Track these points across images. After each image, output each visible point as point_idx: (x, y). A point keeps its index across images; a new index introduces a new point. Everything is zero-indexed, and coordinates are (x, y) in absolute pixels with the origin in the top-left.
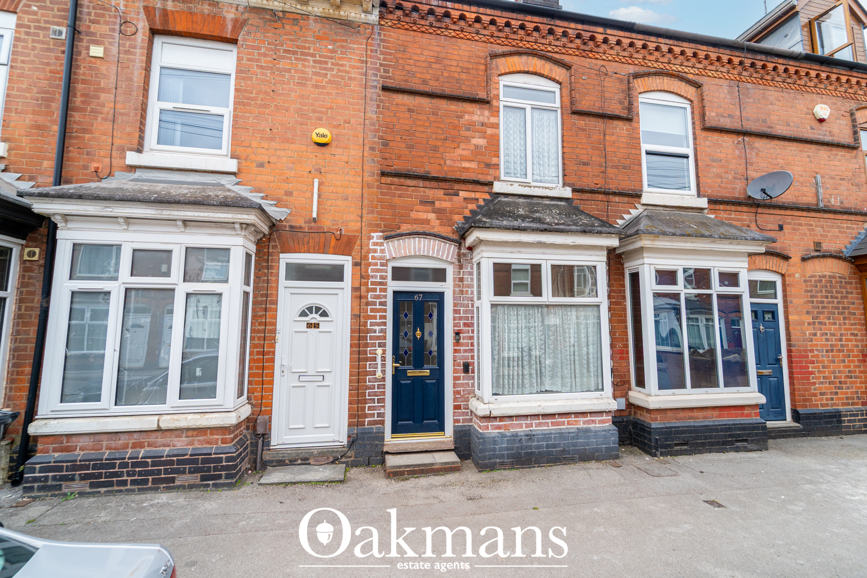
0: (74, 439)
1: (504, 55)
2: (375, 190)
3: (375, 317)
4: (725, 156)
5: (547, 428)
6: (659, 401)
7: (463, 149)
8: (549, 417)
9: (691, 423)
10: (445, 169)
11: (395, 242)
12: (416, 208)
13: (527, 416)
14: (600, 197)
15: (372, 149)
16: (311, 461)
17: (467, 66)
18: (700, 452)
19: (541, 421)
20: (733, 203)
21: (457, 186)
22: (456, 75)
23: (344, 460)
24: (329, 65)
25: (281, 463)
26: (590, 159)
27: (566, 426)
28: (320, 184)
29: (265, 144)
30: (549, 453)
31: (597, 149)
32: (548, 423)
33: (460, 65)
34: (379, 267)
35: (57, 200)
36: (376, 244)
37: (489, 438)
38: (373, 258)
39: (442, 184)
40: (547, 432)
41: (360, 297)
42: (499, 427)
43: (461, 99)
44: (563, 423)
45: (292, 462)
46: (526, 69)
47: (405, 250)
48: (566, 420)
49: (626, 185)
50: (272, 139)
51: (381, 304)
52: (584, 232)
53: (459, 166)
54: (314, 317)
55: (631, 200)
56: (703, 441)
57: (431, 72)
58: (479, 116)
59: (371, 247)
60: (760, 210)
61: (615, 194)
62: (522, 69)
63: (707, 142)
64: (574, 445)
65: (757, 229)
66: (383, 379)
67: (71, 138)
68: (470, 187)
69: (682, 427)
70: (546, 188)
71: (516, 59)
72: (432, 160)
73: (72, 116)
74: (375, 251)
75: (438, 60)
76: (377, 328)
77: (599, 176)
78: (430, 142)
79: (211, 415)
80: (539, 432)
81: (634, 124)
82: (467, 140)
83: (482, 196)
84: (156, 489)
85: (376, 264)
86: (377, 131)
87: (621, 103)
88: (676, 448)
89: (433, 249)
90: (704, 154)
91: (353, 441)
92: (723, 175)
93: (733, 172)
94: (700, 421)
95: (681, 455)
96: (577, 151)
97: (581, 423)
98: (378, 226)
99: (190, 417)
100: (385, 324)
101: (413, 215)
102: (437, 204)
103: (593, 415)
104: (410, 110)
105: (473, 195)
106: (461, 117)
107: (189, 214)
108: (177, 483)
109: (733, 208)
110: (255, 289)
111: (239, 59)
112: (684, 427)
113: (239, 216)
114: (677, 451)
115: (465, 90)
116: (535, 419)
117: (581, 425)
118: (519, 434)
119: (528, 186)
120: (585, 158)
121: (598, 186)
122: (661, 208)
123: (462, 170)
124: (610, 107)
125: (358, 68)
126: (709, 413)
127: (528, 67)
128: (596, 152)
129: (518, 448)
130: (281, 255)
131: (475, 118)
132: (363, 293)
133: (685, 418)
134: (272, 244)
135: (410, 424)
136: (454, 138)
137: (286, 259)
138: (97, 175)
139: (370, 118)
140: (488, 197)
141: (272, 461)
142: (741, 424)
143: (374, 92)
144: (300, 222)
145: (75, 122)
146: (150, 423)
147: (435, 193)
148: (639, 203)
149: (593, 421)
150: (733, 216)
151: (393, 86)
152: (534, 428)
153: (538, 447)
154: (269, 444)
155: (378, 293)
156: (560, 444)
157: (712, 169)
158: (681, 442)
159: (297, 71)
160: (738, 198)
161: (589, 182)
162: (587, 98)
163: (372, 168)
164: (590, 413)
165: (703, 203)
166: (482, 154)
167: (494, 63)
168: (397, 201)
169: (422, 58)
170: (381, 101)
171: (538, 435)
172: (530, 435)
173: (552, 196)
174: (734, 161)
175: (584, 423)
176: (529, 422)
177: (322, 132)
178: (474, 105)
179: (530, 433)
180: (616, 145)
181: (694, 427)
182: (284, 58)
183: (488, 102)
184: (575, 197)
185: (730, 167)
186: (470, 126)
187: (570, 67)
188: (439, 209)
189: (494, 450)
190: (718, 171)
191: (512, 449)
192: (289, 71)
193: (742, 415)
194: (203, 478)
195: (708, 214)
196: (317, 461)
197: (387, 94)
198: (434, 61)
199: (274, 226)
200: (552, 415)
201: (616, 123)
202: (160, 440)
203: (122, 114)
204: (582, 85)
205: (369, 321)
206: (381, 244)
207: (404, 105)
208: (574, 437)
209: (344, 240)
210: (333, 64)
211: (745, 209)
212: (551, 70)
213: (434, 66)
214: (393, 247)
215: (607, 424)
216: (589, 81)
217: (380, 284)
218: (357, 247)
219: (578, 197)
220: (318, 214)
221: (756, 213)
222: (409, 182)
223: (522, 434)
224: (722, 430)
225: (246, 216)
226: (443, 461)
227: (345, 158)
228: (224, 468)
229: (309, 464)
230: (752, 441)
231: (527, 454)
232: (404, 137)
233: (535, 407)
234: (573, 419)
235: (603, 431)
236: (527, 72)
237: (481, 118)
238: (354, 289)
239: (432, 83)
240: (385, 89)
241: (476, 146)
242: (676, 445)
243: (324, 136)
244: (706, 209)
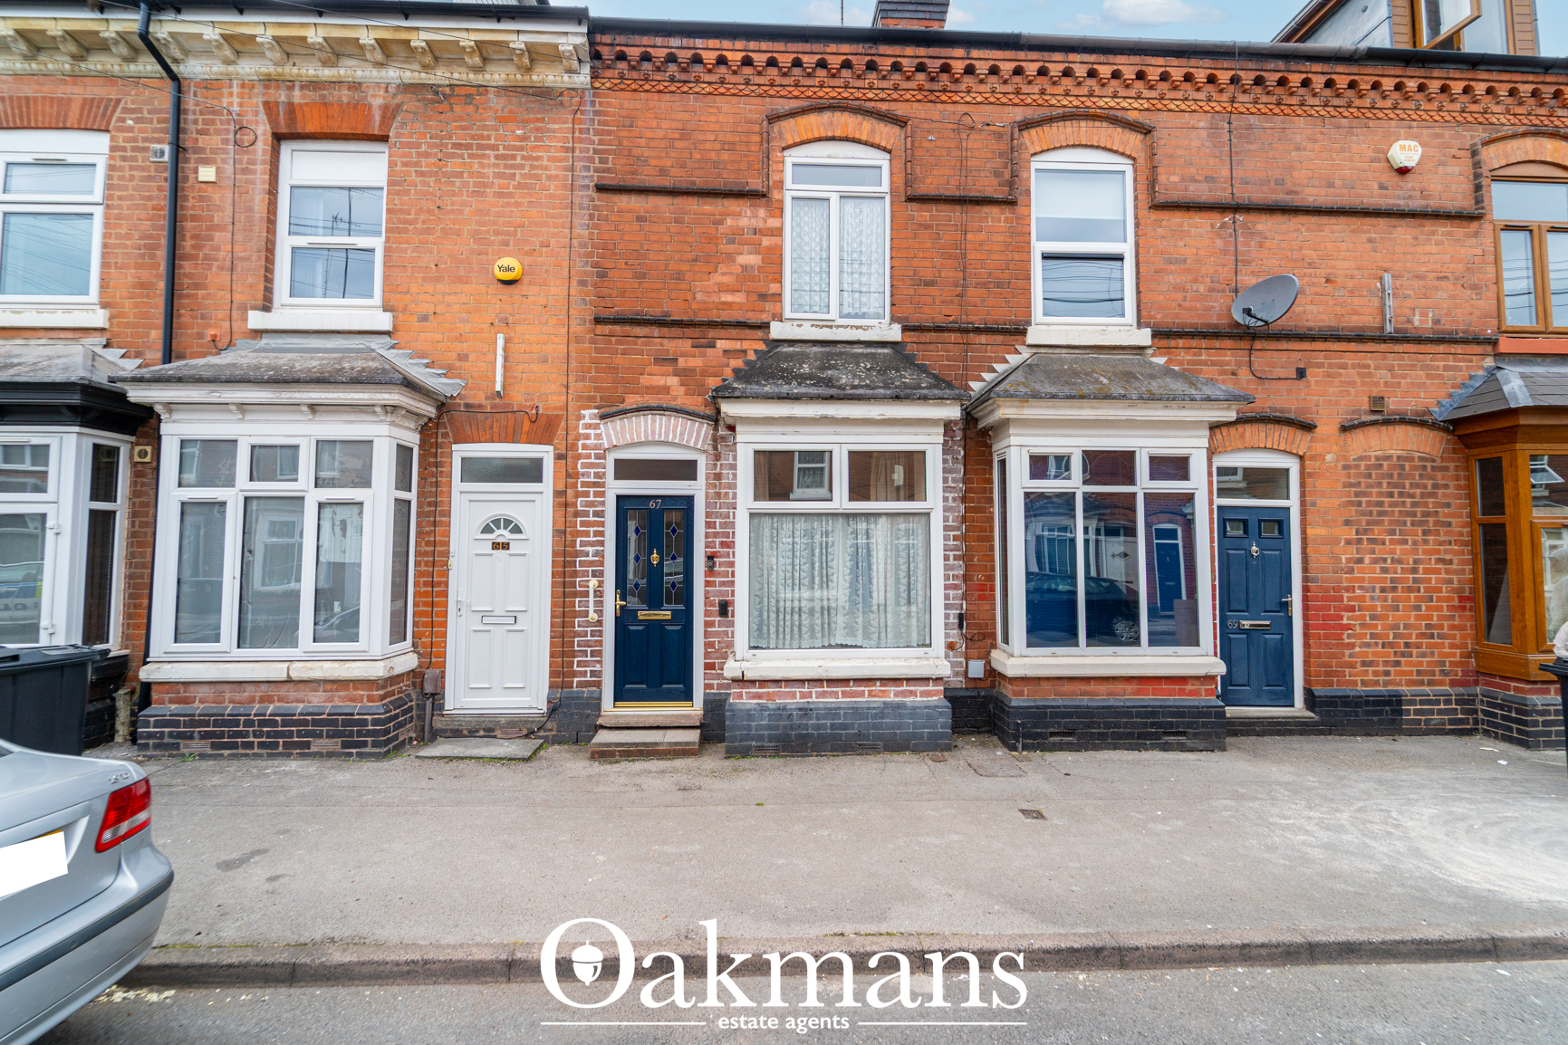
0: (192, 688)
1: (793, 114)
2: (587, 345)
3: (587, 534)
4: (1195, 251)
5: (834, 700)
6: (1025, 665)
7: (724, 274)
8: (839, 684)
9: (1085, 701)
10: (694, 306)
11: (617, 423)
12: (648, 369)
13: (802, 681)
14: (953, 337)
15: (582, 283)
16: (498, 733)
17: (732, 140)
18: (1096, 748)
19: (826, 689)
20: (1204, 335)
21: (712, 333)
22: (713, 155)
23: (542, 733)
24: (519, 161)
25: (456, 734)
26: (937, 275)
27: (866, 697)
28: (507, 341)
29: (429, 287)
30: (835, 737)
31: (950, 257)
32: (837, 692)
33: (720, 138)
34: (593, 460)
36: (588, 426)
37: (741, 710)
38: (585, 447)
39: (688, 331)
40: (833, 706)
41: (566, 505)
42: (759, 696)
43: (720, 194)
44: (862, 694)
45: (472, 733)
46: (830, 134)
47: (631, 434)
48: (866, 689)
49: (1002, 314)
50: (438, 279)
51: (596, 514)
52: (897, 398)
53: (716, 300)
54: (503, 534)
55: (1008, 338)
56: (1102, 730)
57: (673, 155)
58: (750, 218)
59: (581, 431)
60: (1258, 344)
61: (978, 331)
62: (823, 135)
63: (1160, 230)
64: (875, 726)
65: (1251, 377)
66: (600, 623)
67: (181, 296)
68: (734, 332)
69: (1065, 706)
70: (857, 328)
71: (812, 119)
72: (673, 295)
73: (181, 267)
74: (587, 437)
75: (685, 134)
76: (590, 549)
77: (952, 302)
78: (670, 267)
79: (353, 664)
80: (821, 706)
81: (1020, 209)
82: (730, 258)
83: (752, 346)
84: (288, 756)
85: (589, 456)
86: (590, 255)
87: (997, 174)
88: (1052, 739)
89: (675, 432)
90: (1151, 251)
91: (553, 710)
92: (1188, 286)
93: (1208, 280)
94: (1102, 697)
95: (1061, 750)
96: (915, 262)
97: (891, 695)
98: (592, 399)
99: (327, 665)
100: (602, 543)
101: (645, 380)
102: (682, 362)
103: (911, 682)
104: (640, 219)
105: (737, 345)
106: (721, 222)
107: (314, 395)
108: (313, 749)
109: (1204, 343)
110: (420, 494)
111: (392, 164)
112: (1069, 707)
113: (378, 396)
114: (1054, 744)
115: (727, 179)
116: (816, 687)
117: (891, 698)
118: (788, 707)
119: (827, 326)
120: (928, 274)
121: (951, 319)
122: (1064, 351)
123: (720, 307)
124: (977, 183)
125: (560, 161)
126: (1119, 687)
127: (833, 130)
128: (949, 262)
129: (785, 727)
130: (455, 447)
131: (744, 222)
132: (570, 498)
133: (1073, 694)
134: (441, 431)
135: (643, 689)
136: (710, 258)
137: (461, 451)
138: (216, 346)
139: (580, 236)
140: (762, 347)
141: (446, 731)
142: (1177, 707)
143: (585, 196)
144: (479, 398)
145: (185, 275)
146: (279, 672)
147: (678, 345)
148: (1024, 343)
149: (911, 692)
150: (1203, 358)
151: (613, 183)
152: (814, 699)
153: (818, 727)
154: (441, 707)
155: (591, 498)
156: (853, 724)
157: (1166, 278)
158: (1061, 730)
159: (471, 174)
160: (1216, 326)
161: (935, 312)
162: (935, 172)
163: (583, 312)
164: (908, 680)
165: (1144, 337)
166: (753, 279)
167: (776, 130)
168: (619, 360)
169: (660, 133)
170: (596, 208)
171: (816, 709)
172: (806, 709)
173: (867, 339)
174: (1212, 259)
175: (896, 695)
176: (806, 690)
177: (509, 264)
178: (741, 202)
179: (806, 706)
180: (985, 248)
181: (1088, 707)
182: (453, 156)
183: (764, 195)
184: (909, 340)
185: (1204, 271)
186: (736, 236)
187: (906, 123)
188: (684, 370)
189: (749, 728)
190: (1178, 280)
191: (777, 728)
192: (460, 175)
193: (1182, 692)
194: (345, 745)
195: (1153, 355)
196: (506, 733)
197: (604, 196)
198: (677, 136)
199: (443, 405)
200: (844, 681)
201: (986, 209)
202: (292, 695)
203: (242, 259)
204: (927, 151)
205: (578, 540)
206: (596, 427)
207: (630, 211)
208: (876, 714)
209: (542, 421)
210: (523, 158)
211: (1228, 343)
212: (873, 131)
213: (679, 144)
214: (614, 429)
215: (935, 698)
216: (939, 143)
217: (595, 484)
218: (561, 432)
219: (914, 340)
220: (504, 386)
221: (1251, 350)
222: (639, 330)
223: (793, 707)
224: (1139, 715)
225: (387, 396)
226: (674, 740)
227: (542, 300)
228: (369, 733)
229: (495, 737)
230: (1196, 736)
231: (801, 736)
232: (630, 262)
233: (813, 668)
234: (878, 687)
235: (926, 707)
236: (833, 139)
237: (753, 221)
238: (557, 494)
239: (674, 172)
240: (601, 189)
241: (745, 268)
242: (1052, 734)
243: (509, 269)
244: (1150, 347)
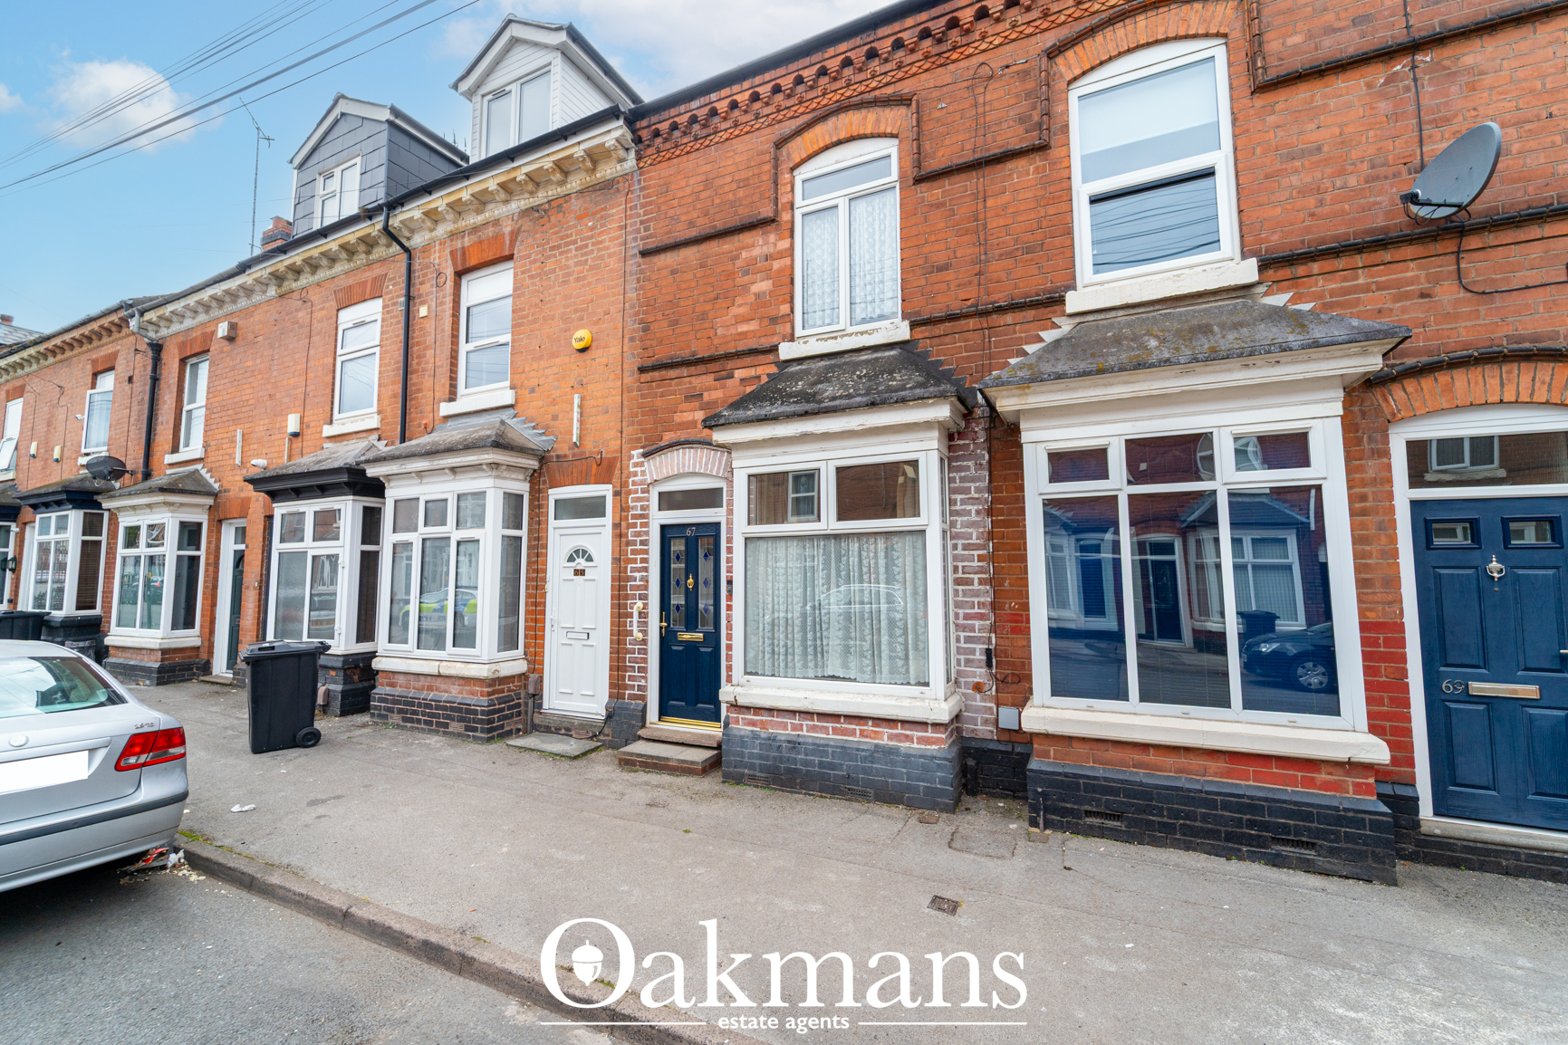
0: (396, 676)
1: (799, 132)
2: (635, 393)
3: (635, 561)
4: (1337, 131)
5: (824, 736)
6: (1044, 718)
7: (740, 306)
8: (830, 719)
9: (1140, 775)
10: (716, 341)
11: (657, 460)
12: (681, 407)
13: (794, 712)
14: (972, 323)
15: (632, 339)
16: (573, 733)
17: (746, 176)
18: (1156, 842)
19: (816, 723)
20: (1358, 248)
21: (730, 364)
22: (731, 196)
23: (602, 737)
24: (590, 248)
25: (547, 730)
26: (952, 256)
27: (857, 737)
28: (582, 399)
29: (535, 366)
30: (824, 777)
31: (967, 232)
32: (827, 728)
33: (736, 178)
34: (639, 495)
35: (377, 464)
36: (636, 465)
37: (735, 736)
38: (634, 483)
39: (711, 367)
40: (822, 742)
41: (620, 536)
42: (753, 724)
43: (736, 230)
44: (853, 733)
45: (557, 731)
46: (835, 139)
47: (667, 469)
48: (858, 728)
49: (1030, 282)
50: (541, 358)
51: (643, 543)
53: (734, 332)
54: (581, 563)
55: (1042, 311)
56: (1165, 820)
57: (699, 206)
58: (762, 246)
59: (631, 470)
60: (1473, 242)
61: (1000, 310)
62: (828, 142)
63: (1271, 119)
64: (865, 771)
65: (1462, 294)
66: (644, 642)
67: (411, 400)
68: (748, 360)
69: (1106, 779)
70: (862, 333)
71: (819, 130)
72: (699, 336)
73: (411, 379)
74: (635, 474)
75: (707, 184)
76: (637, 575)
77: (970, 283)
78: (697, 310)
79: (475, 666)
80: (810, 740)
81: (1055, 153)
82: (745, 288)
83: (765, 370)
84: (437, 732)
85: (636, 492)
86: (637, 314)
87: (1022, 120)
88: (1089, 820)
89: (700, 462)
90: (1258, 151)
91: (609, 717)
92: (1327, 182)
93: (1365, 166)
94: (1167, 774)
95: (1102, 836)
96: (927, 248)
97: (885, 737)
98: (638, 440)
99: (459, 665)
100: (646, 569)
101: (678, 418)
102: (706, 397)
103: (907, 726)
104: (674, 272)
105: (752, 372)
106: (737, 257)
108: (451, 729)
109: (1359, 260)
110: (530, 531)
111: (515, 275)
112: (1113, 780)
114: (1091, 827)
115: (743, 214)
116: (807, 719)
117: (885, 741)
118: (779, 738)
119: (832, 338)
120: (941, 258)
121: (969, 303)
122: (1121, 313)
123: (737, 338)
124: (998, 138)
125: (617, 239)
126: (1196, 762)
127: (838, 134)
128: (965, 238)
129: (775, 758)
130: (550, 491)
131: (757, 252)
132: (624, 531)
133: (1123, 763)
134: (542, 479)
135: (682, 706)
136: (726, 294)
137: (556, 494)
138: (428, 430)
139: (631, 299)
140: (773, 369)
141: (541, 726)
142: (1295, 803)
143: (634, 262)
144: (563, 449)
145: (414, 385)
146: (431, 668)
147: (703, 381)
148: (1063, 314)
149: (907, 736)
150: (1361, 281)
151: (654, 246)
152: (805, 733)
153: (806, 763)
154: (540, 706)
155: (638, 529)
156: (842, 765)
157: (1285, 182)
158: (1102, 809)
159: (561, 268)
160: (1385, 229)
161: (950, 300)
162: (947, 142)
163: (632, 363)
164: (904, 722)
165: (1247, 271)
166: (766, 305)
167: (784, 153)
168: (659, 402)
169: (688, 190)
170: (642, 272)
171: (805, 743)
172: (795, 743)
173: (872, 344)
174: (1371, 133)
175: (891, 737)
176: (797, 722)
177: (582, 335)
178: (754, 233)
179: (794, 739)
180: (1010, 210)
181: (1141, 784)
182: (549, 257)
183: (773, 221)
184: (920, 336)
185: (1355, 154)
186: (750, 268)
187: (911, 100)
188: (708, 403)
189: (742, 755)
190: (1308, 179)
191: (767, 758)
192: (554, 271)
193: (1309, 782)
194: (468, 729)
195: (1266, 294)
196: (578, 734)
197: (648, 259)
198: (701, 188)
199: (543, 459)
200: (835, 717)
201: (1010, 165)
202: (443, 686)
203: (439, 367)
204: (938, 121)
205: (629, 566)
206: (641, 464)
207: (666, 267)
208: (866, 757)
209: (605, 463)
210: (593, 244)
211: (1409, 251)
212: (878, 121)
213: (703, 195)
214: (655, 466)
215: (934, 747)
216: (951, 109)
217: (642, 516)
218: (617, 472)
219: (927, 334)
220: (580, 438)
221: (1458, 252)
222: (672, 373)
223: (783, 738)
224: (1226, 806)
226: (682, 758)
227: (604, 360)
228: (481, 721)
229: (571, 736)
230: (1333, 852)
231: (789, 770)
232: (666, 313)
233: (799, 699)
234: (869, 727)
235: (921, 757)
236: (839, 143)
237: (765, 248)
238: (616, 526)
239: (700, 221)
240: (644, 254)
241: (758, 295)
242: (1088, 813)
243: (581, 339)
244: (1259, 283)
